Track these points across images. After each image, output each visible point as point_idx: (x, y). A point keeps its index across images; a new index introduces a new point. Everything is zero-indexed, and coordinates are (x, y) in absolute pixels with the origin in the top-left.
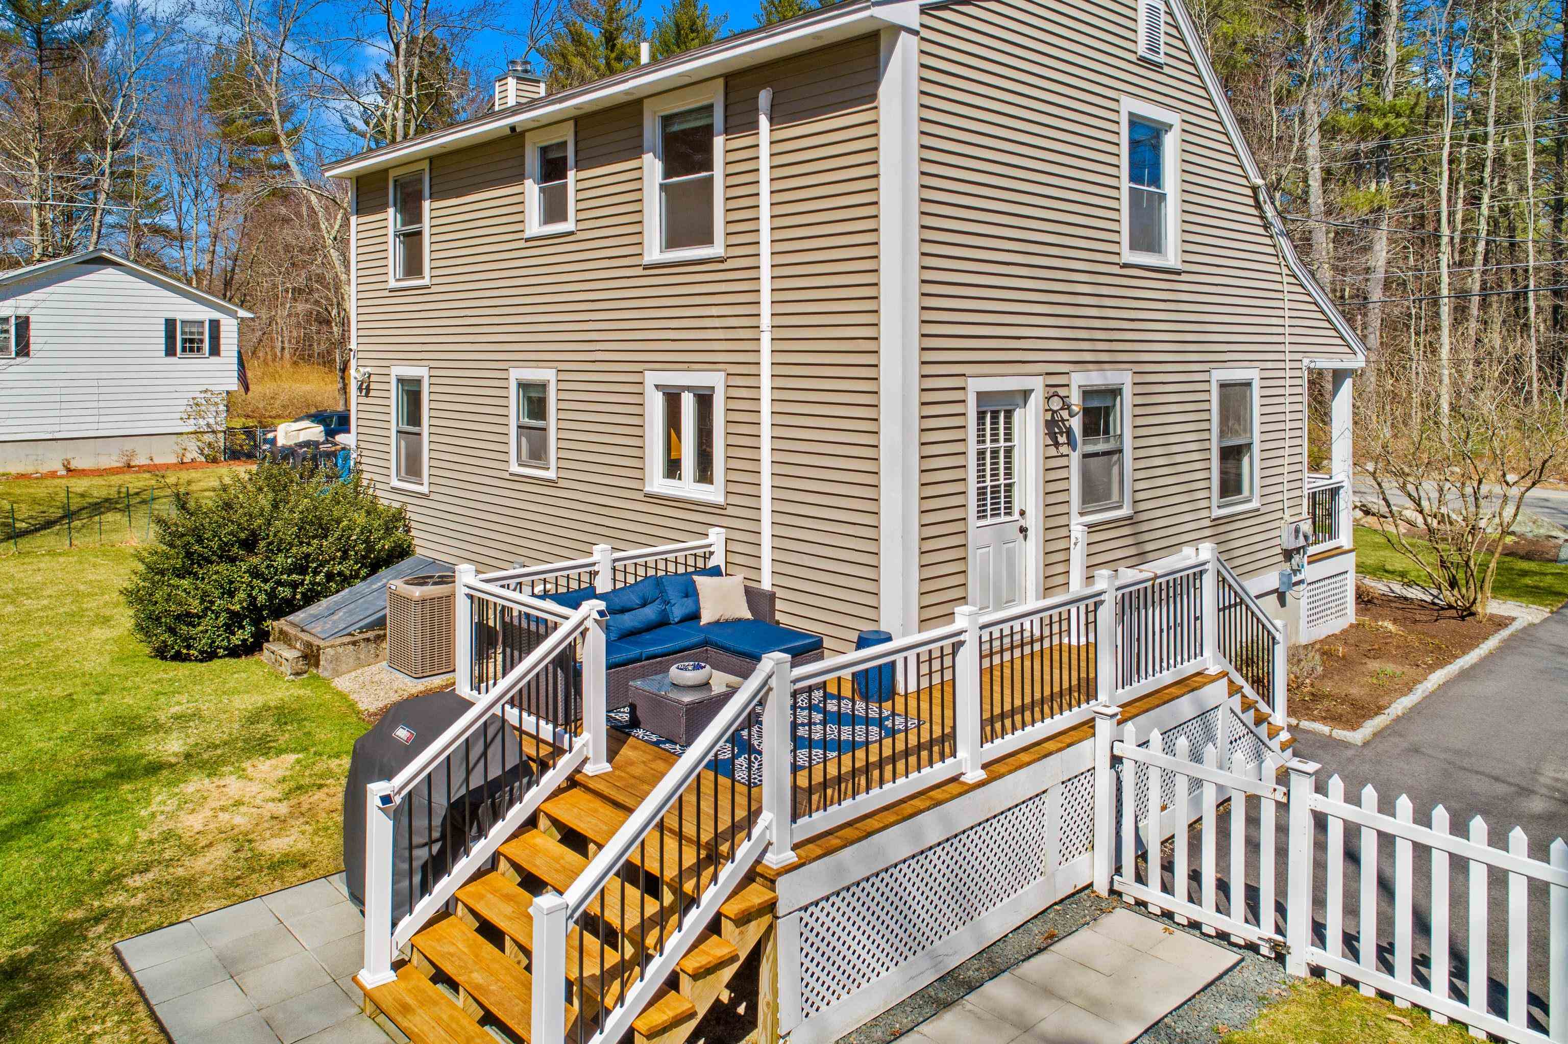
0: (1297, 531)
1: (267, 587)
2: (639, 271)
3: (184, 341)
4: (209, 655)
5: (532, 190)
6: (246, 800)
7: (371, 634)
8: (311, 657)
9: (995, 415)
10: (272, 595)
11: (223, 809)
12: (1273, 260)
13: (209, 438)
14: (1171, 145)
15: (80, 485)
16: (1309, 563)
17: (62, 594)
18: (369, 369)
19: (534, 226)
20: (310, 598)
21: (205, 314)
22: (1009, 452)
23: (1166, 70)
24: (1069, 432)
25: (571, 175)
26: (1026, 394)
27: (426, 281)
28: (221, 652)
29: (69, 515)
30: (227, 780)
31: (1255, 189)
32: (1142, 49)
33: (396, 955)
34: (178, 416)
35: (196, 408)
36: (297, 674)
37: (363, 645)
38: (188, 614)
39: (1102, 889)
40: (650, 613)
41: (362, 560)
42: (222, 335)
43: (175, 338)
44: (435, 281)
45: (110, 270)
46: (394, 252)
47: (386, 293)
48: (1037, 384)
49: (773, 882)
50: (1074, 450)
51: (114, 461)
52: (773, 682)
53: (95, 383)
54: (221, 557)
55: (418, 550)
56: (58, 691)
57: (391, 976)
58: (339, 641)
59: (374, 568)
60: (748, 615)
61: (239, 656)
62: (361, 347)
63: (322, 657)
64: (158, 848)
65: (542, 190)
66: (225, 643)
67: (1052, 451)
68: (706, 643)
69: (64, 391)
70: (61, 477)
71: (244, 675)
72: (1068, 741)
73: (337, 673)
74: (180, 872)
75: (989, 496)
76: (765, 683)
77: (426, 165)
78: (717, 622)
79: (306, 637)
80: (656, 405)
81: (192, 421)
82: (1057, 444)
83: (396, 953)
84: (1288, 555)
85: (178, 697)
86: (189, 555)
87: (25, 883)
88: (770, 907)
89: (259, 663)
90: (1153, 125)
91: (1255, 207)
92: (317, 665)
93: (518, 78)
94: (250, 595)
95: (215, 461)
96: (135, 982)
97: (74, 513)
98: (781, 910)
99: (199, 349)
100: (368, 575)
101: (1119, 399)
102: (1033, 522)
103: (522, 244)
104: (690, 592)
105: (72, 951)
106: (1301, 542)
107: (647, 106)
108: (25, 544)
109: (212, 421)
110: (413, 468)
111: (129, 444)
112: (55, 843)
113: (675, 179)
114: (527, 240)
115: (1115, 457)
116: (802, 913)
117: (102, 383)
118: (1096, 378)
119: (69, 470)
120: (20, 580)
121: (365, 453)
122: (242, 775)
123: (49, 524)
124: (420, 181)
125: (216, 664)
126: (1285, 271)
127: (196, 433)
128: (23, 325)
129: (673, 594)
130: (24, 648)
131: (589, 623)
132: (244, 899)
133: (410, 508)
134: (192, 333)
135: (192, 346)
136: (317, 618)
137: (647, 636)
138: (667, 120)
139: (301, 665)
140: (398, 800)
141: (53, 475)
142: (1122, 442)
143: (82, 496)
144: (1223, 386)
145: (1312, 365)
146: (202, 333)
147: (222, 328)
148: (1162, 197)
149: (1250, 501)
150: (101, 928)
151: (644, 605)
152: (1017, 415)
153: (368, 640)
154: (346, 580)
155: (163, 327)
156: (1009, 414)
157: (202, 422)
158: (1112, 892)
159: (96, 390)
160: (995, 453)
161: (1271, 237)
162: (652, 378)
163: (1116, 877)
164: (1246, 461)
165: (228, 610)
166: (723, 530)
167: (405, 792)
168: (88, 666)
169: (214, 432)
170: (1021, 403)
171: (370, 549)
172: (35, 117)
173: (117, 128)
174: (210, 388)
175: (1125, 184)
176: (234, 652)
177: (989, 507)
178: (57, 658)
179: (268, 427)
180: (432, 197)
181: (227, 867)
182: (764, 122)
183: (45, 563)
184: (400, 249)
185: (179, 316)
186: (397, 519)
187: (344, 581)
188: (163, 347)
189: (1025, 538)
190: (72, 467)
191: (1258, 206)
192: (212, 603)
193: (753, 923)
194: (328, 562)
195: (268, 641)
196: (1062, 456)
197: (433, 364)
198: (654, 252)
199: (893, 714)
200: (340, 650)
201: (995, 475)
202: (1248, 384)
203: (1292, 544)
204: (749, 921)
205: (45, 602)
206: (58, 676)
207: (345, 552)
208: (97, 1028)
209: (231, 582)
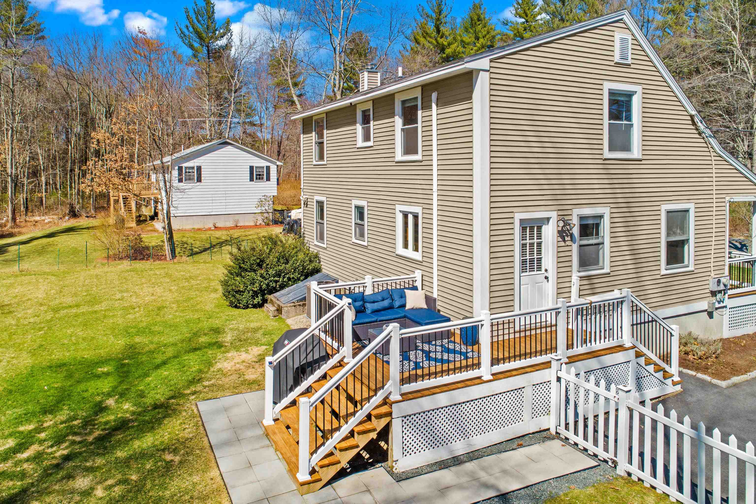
0: (719, 282)
1: (266, 282)
2: (394, 164)
3: (257, 175)
4: (246, 307)
5: (359, 128)
6: (246, 361)
7: (301, 303)
8: (279, 310)
9: (532, 228)
10: (268, 285)
11: (238, 363)
12: (706, 149)
13: (266, 215)
14: (636, 102)
15: (218, 234)
16: (729, 298)
17: (205, 279)
18: (307, 196)
19: (360, 143)
20: (282, 287)
21: (264, 164)
22: (539, 244)
23: (633, 66)
24: (572, 235)
25: (372, 122)
26: (548, 219)
27: (325, 163)
28: (250, 306)
29: (213, 246)
30: (242, 353)
31: (692, 117)
32: (617, 59)
33: (275, 417)
34: (255, 206)
35: (261, 203)
36: (275, 316)
37: (298, 307)
38: (239, 290)
39: (553, 431)
40: (386, 303)
41: (302, 273)
42: (271, 172)
43: (253, 174)
44: (329, 162)
45: (229, 147)
46: (315, 149)
47: (312, 166)
48: (554, 215)
49: (391, 405)
50: (575, 243)
51: (230, 224)
52: (392, 334)
53: (224, 192)
54: (251, 269)
55: (323, 270)
56: (196, 316)
57: (273, 423)
58: (289, 305)
59: (306, 277)
60: (425, 307)
61: (257, 308)
62: (305, 187)
63: (283, 311)
64: (215, 373)
65: (363, 128)
66: (252, 303)
67: (562, 244)
68: (405, 317)
69: (213, 196)
70: (212, 230)
71: (257, 315)
72: (538, 368)
73: (288, 317)
74: (220, 382)
75: (528, 263)
76: (389, 334)
77: (324, 115)
78: (413, 309)
79: (278, 302)
80: (400, 218)
81: (260, 208)
82: (564, 241)
83: (274, 415)
84: (714, 294)
85: (233, 322)
86: (240, 267)
87: (175, 380)
88: (390, 414)
89: (263, 311)
90: (625, 93)
91: (693, 125)
92: (281, 314)
93: (369, 72)
94: (260, 285)
95: (268, 225)
96: (200, 415)
97: (214, 246)
98: (394, 416)
99: (262, 178)
100: (304, 279)
101: (602, 219)
102: (552, 275)
103: (356, 150)
104: (403, 296)
105: (184, 403)
106: (722, 287)
107: (396, 96)
108: (196, 257)
109: (267, 208)
110: (321, 238)
111: (237, 217)
112: (185, 368)
113: (406, 127)
114: (358, 148)
115: (601, 246)
116: (403, 419)
117: (227, 192)
118: (587, 211)
119: (215, 227)
120: (192, 273)
121: (306, 230)
122: (247, 351)
123: (205, 250)
124: (323, 121)
125: (249, 309)
126: (713, 154)
127: (261, 213)
128: (199, 169)
129: (396, 297)
130: (189, 299)
131: (345, 307)
132: (237, 394)
133: (320, 253)
134: (259, 172)
135: (260, 177)
136: (283, 295)
137: (383, 312)
138: (404, 102)
139: (276, 313)
140: (275, 363)
141: (210, 229)
142: (604, 240)
143: (217, 238)
144: (668, 212)
145: (732, 200)
146: (263, 172)
147: (271, 170)
148: (632, 125)
149: (688, 267)
150: (194, 397)
151: (383, 300)
152: (544, 228)
153: (300, 305)
154: (296, 281)
155: (249, 170)
156: (539, 228)
157: (263, 208)
158: (557, 433)
159: (224, 195)
160: (532, 245)
161: (703, 138)
162: (399, 208)
163: (558, 427)
164: (686, 247)
165: (252, 290)
166: (421, 271)
167: (277, 361)
168: (207, 308)
169: (268, 213)
170: (547, 223)
171: (304, 268)
172: (207, 81)
173: (236, 85)
174: (266, 194)
175: (606, 121)
176: (255, 306)
177: (528, 268)
178: (198, 304)
179: (289, 210)
180: (328, 129)
181: (234, 383)
182: (434, 106)
183: (202, 266)
184: (317, 148)
185: (255, 165)
186: (317, 256)
187: (295, 281)
188: (249, 178)
189: (548, 281)
190: (217, 226)
191: (694, 123)
192: (247, 287)
193: (383, 419)
194: (288, 273)
195: (267, 303)
196: (568, 246)
197: (328, 196)
198: (399, 156)
199: (473, 351)
200: (290, 308)
201: (532, 254)
202: (687, 211)
203: (716, 289)
204: (381, 418)
205: (198, 282)
206: (197, 311)
207: (295, 270)
208: (187, 426)
209: (253, 280)
